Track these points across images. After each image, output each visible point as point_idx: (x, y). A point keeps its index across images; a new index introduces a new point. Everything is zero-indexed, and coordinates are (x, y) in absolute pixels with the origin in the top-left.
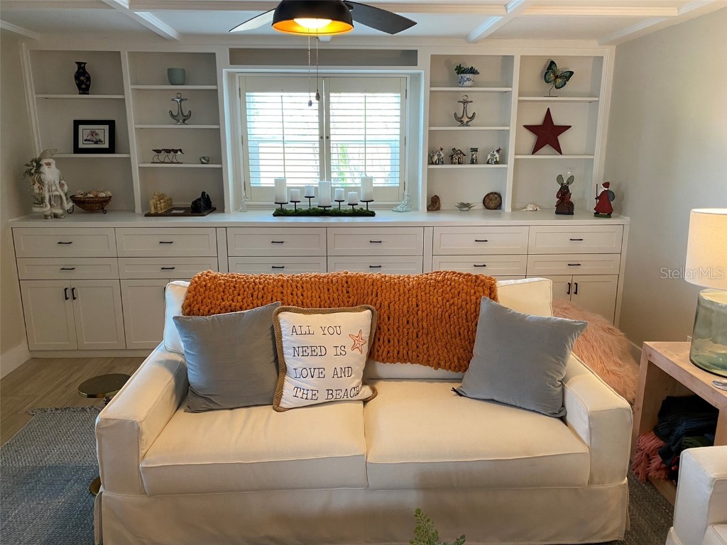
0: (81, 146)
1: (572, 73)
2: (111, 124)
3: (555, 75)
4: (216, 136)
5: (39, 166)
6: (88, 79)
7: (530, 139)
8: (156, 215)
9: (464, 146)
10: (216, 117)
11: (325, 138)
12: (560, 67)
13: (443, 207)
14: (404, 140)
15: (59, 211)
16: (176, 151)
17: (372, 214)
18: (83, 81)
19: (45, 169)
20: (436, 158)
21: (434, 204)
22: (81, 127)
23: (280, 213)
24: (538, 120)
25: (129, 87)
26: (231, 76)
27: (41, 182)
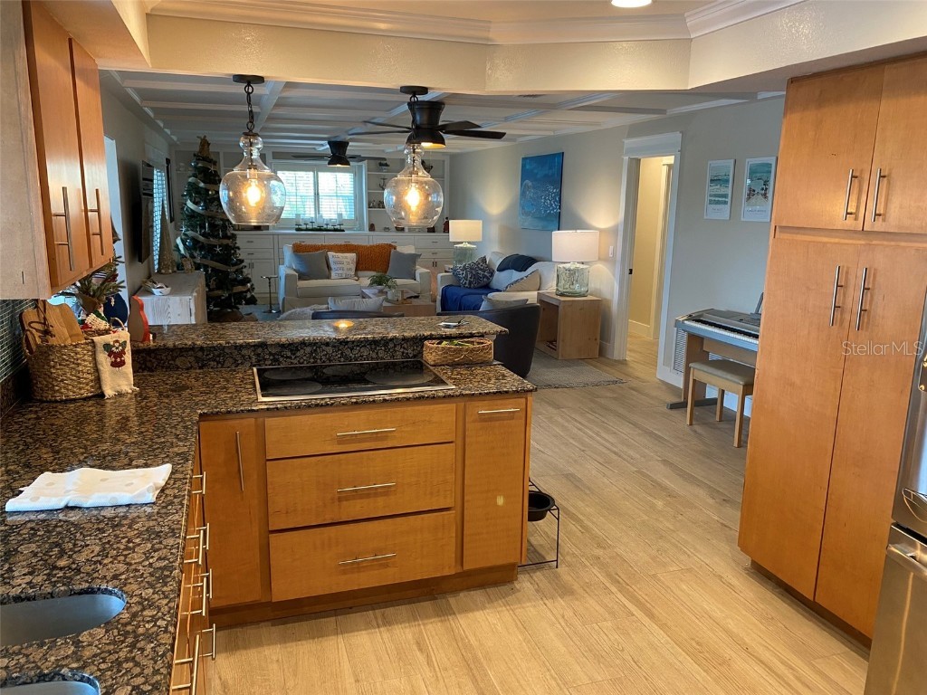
1: (432, 167)
11: (317, 195)
13: (376, 229)
14: (355, 197)
17: (343, 231)
20: (372, 205)
21: (372, 228)
23: (298, 230)
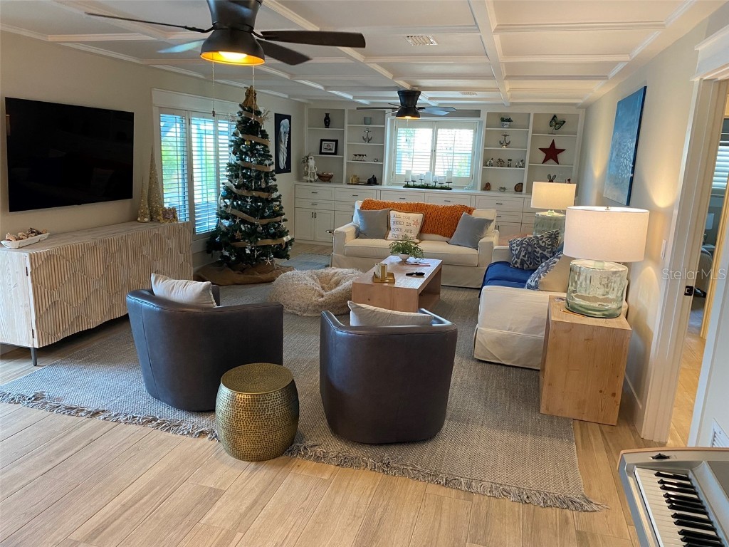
0: (323, 151)
1: (564, 122)
2: (336, 141)
3: (557, 123)
4: (383, 148)
5: (308, 159)
6: (330, 121)
7: (543, 155)
8: (352, 184)
9: (505, 158)
10: (383, 140)
11: (434, 151)
12: (559, 118)
13: (492, 188)
15: (313, 180)
16: (363, 155)
17: (451, 189)
18: (327, 122)
19: (310, 160)
20: (488, 163)
21: (487, 187)
22: (323, 142)
23: (407, 186)
24: (547, 146)
25: (346, 125)
26: (392, 121)
27: (308, 166)
